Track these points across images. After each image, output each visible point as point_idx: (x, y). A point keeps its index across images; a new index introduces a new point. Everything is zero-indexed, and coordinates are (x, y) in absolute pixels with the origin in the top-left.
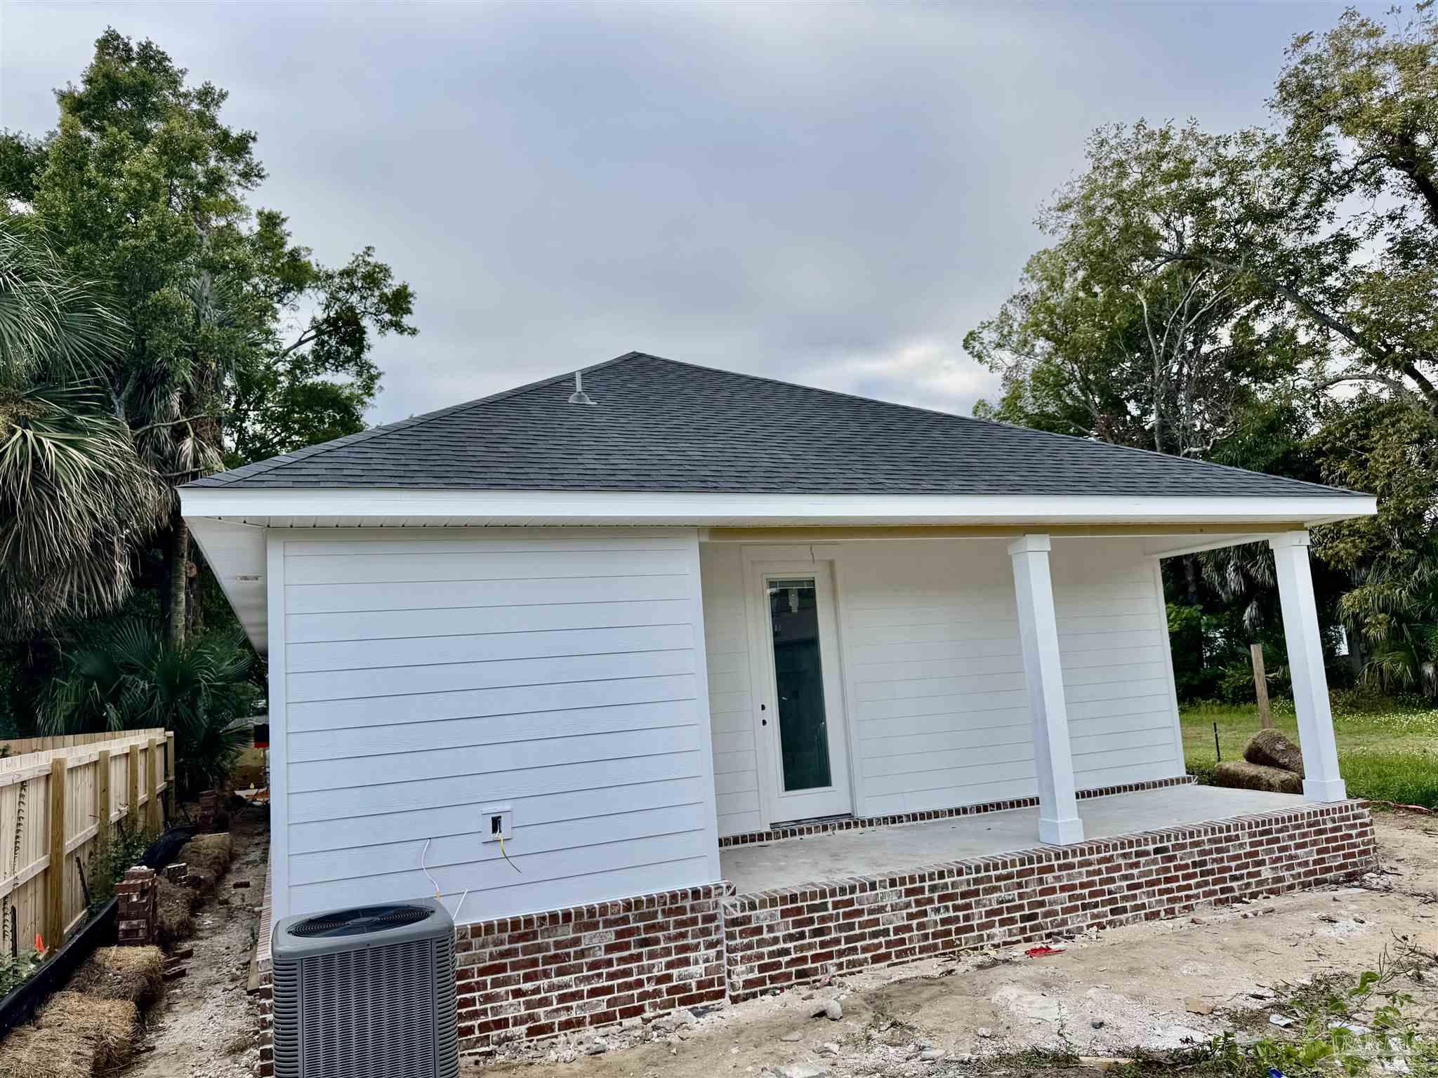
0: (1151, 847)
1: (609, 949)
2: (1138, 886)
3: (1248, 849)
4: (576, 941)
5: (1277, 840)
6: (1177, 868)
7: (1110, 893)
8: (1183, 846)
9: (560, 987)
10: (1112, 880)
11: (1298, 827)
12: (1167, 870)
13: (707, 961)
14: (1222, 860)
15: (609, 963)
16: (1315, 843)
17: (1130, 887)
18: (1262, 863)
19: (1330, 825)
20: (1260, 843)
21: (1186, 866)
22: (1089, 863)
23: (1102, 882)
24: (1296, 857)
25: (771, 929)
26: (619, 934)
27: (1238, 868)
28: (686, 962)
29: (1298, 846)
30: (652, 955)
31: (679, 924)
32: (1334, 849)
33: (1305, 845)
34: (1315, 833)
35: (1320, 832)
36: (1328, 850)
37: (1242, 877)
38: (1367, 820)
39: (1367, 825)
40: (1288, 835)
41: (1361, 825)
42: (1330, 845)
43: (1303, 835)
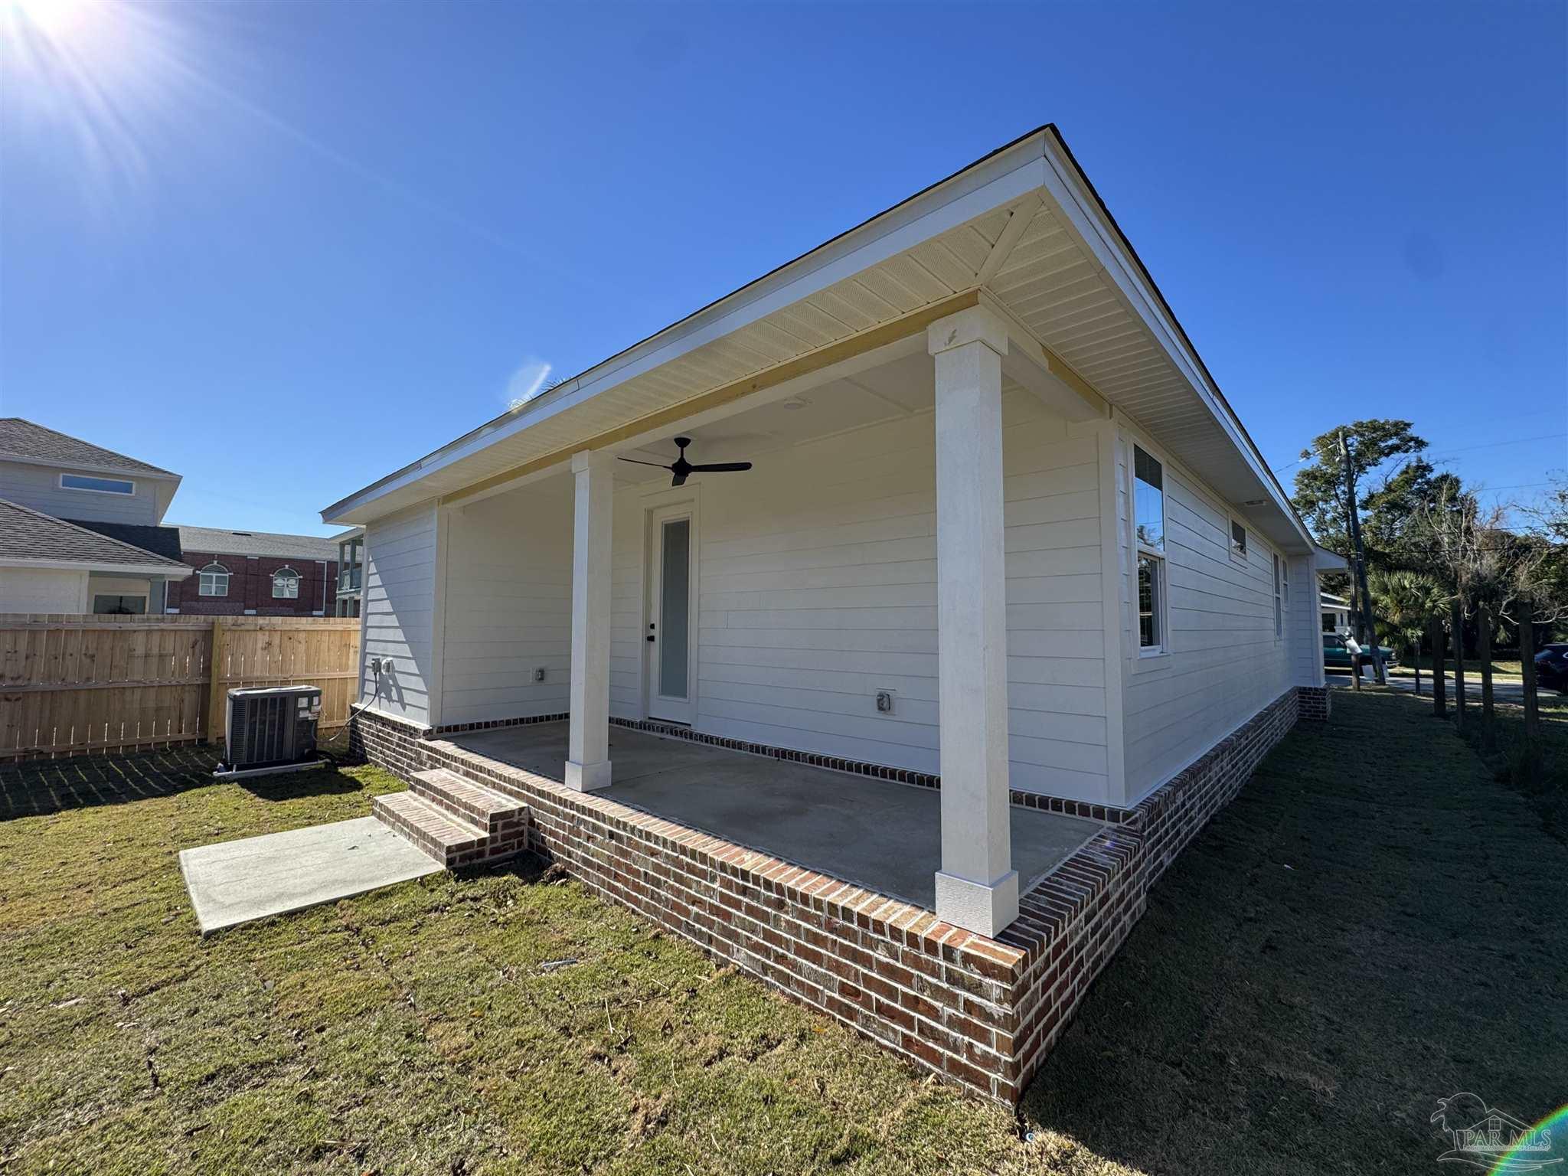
1: (397, 745)
2: (592, 865)
3: (716, 902)
4: (393, 736)
5: (764, 917)
6: (629, 870)
7: (568, 854)
10: (572, 844)
11: (805, 916)
12: (618, 864)
14: (678, 893)
15: (397, 752)
16: (838, 968)
17: (584, 861)
18: (736, 937)
19: (880, 955)
20: (737, 905)
21: (637, 874)
22: (561, 815)
23: (563, 838)
24: (794, 966)
26: (400, 739)
27: (698, 918)
29: (800, 951)
32: (881, 1009)
33: (816, 958)
34: (845, 951)
35: (857, 957)
36: (867, 1002)
37: (699, 935)
38: (992, 1006)
39: (988, 1017)
40: (787, 922)
41: (969, 1006)
42: (874, 995)
43: (816, 939)
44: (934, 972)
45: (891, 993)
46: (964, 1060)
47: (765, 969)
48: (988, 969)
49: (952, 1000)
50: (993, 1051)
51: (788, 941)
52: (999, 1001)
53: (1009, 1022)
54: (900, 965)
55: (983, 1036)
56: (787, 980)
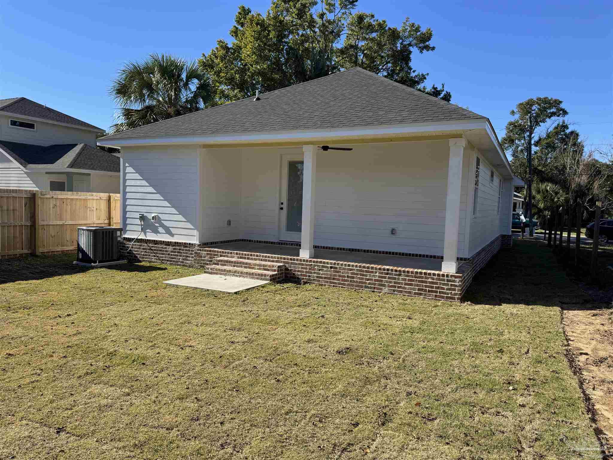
0: (329, 266)
1: (172, 252)
2: (321, 278)
3: (377, 278)
4: (166, 248)
5: (395, 279)
6: (340, 276)
7: (309, 276)
8: (344, 269)
9: (162, 257)
10: (311, 273)
11: (408, 276)
12: (335, 275)
13: (191, 261)
14: (362, 279)
15: (171, 255)
16: (417, 285)
17: (317, 277)
18: (384, 285)
19: (430, 280)
20: (385, 278)
21: (344, 276)
22: (303, 265)
23: (306, 272)
24: (404, 288)
25: (205, 257)
26: (174, 249)
27: (369, 284)
28: (187, 260)
29: (406, 284)
30: (181, 256)
31: (186, 250)
32: (429, 291)
33: (411, 285)
34: (419, 281)
35: (422, 282)
36: (425, 291)
37: (371, 288)
38: (457, 284)
39: (456, 286)
40: (402, 278)
41: (451, 285)
42: (427, 289)
43: (411, 280)
44: (444, 280)
45: (432, 287)
46: (450, 295)
47: (394, 291)
48: (456, 277)
49: (448, 285)
50: (457, 292)
51: (402, 283)
52: (458, 282)
53: (460, 286)
54: (435, 281)
55: (454, 290)
56: (401, 292)
